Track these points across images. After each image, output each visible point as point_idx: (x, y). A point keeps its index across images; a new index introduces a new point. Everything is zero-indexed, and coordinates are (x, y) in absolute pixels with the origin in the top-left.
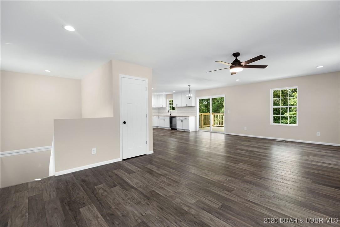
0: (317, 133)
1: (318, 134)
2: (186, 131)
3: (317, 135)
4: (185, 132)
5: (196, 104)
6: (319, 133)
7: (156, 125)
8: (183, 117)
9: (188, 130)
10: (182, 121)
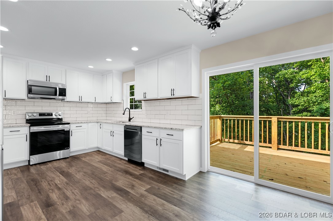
5: (201, 90)
8: (162, 131)
9: (181, 175)
10: (159, 142)
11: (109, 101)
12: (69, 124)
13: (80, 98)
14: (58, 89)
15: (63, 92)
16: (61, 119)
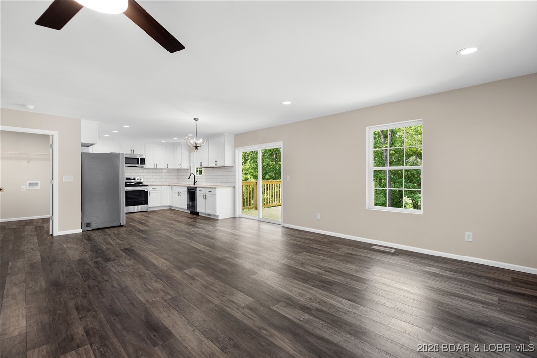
0: (467, 233)
1: (469, 236)
2: (212, 217)
3: (466, 239)
4: (211, 219)
5: (234, 162)
6: (471, 234)
7: (168, 204)
8: (207, 189)
9: (215, 216)
10: (205, 197)
11: (178, 168)
12: (147, 186)
13: (156, 165)
14: (139, 159)
15: (143, 161)
16: (141, 183)
